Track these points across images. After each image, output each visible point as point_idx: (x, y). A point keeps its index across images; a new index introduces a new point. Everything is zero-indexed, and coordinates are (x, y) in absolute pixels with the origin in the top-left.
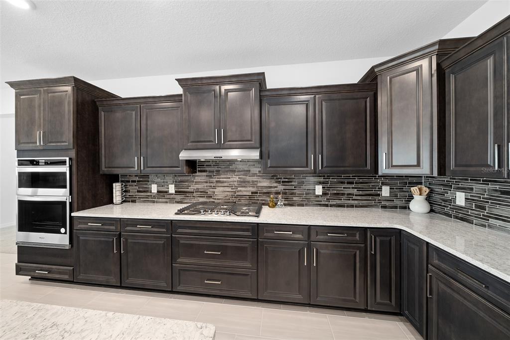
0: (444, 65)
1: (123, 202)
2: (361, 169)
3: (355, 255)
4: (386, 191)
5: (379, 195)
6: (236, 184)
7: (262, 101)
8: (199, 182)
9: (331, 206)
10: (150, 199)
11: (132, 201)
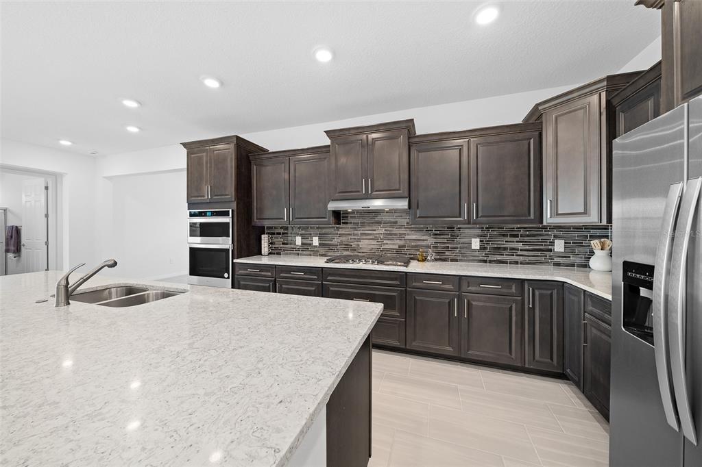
0: (615, 102)
1: (270, 254)
2: (524, 218)
3: (511, 309)
4: (559, 246)
5: (550, 250)
6: (382, 236)
7: (411, 148)
8: (343, 234)
9: (491, 262)
10: (295, 252)
11: (277, 254)
